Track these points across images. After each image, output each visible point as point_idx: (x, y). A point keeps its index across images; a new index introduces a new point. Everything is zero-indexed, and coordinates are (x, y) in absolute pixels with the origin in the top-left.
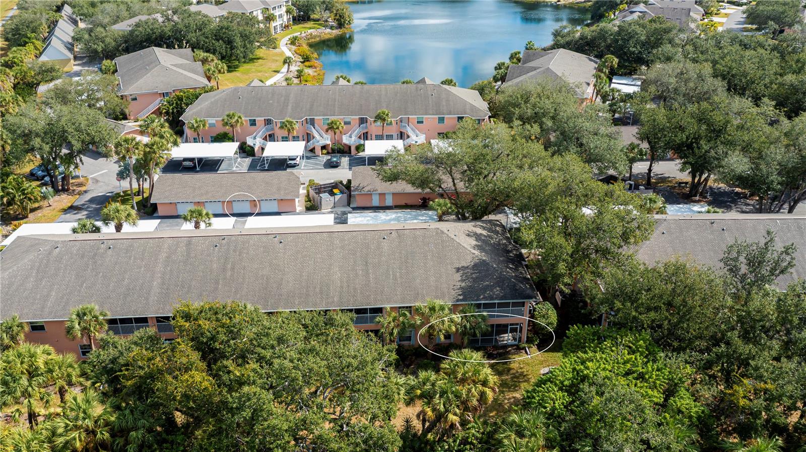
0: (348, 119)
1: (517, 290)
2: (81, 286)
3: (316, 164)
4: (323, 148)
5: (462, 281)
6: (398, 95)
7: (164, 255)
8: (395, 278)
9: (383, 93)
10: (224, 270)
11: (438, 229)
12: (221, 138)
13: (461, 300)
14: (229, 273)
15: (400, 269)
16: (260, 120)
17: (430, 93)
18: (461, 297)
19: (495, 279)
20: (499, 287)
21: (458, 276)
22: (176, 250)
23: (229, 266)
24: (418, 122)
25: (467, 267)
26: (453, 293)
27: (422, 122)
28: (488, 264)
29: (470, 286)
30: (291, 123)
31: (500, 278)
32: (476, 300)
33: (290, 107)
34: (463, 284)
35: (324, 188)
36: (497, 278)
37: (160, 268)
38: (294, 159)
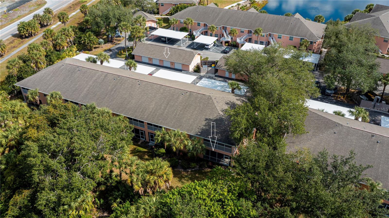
0: (243, 29)
1: (229, 139)
2: (62, 83)
3: (219, 50)
4: (226, 42)
5: (205, 126)
6: (274, 21)
7: (95, 78)
8: (175, 115)
9: (266, 19)
10: (112, 90)
11: (210, 96)
12: (183, 29)
13: (198, 135)
14: (113, 92)
15: (181, 111)
16: (202, 23)
17: (291, 22)
18: (199, 134)
19: (222, 129)
20: (221, 134)
21: (204, 123)
22: (100, 77)
23: (114, 89)
24: (279, 38)
25: (212, 120)
26: (197, 130)
27: (281, 38)
28: (223, 121)
29: (207, 129)
30: (213, 27)
31: (224, 130)
32: (205, 137)
33: (217, 19)
34: (204, 127)
35: (208, 62)
36: (223, 129)
37: (90, 83)
38: (208, 46)
